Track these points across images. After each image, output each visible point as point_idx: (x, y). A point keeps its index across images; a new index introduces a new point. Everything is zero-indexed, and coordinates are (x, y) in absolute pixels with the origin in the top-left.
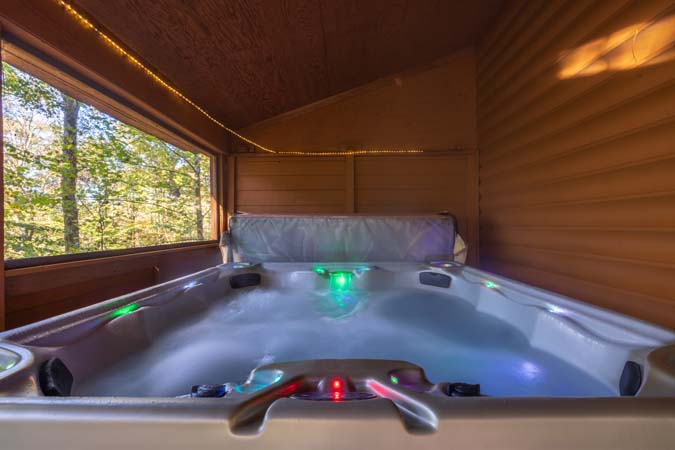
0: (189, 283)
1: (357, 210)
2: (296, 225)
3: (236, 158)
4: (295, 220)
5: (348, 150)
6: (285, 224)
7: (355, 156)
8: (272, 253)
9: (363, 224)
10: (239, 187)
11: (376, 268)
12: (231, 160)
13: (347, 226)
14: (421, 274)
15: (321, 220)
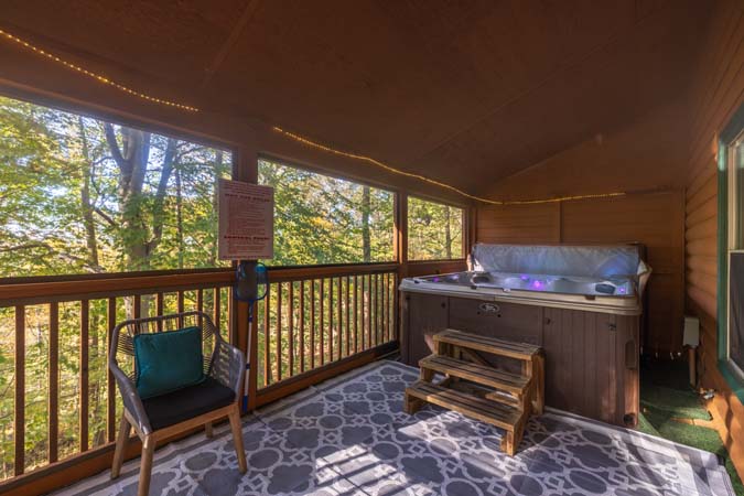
1: (562, 241)
2: (512, 251)
3: (477, 209)
5: (555, 197)
6: (505, 250)
7: (561, 202)
8: (497, 267)
9: (558, 251)
10: (479, 226)
11: (564, 279)
13: (547, 251)
14: (597, 286)
15: (529, 248)
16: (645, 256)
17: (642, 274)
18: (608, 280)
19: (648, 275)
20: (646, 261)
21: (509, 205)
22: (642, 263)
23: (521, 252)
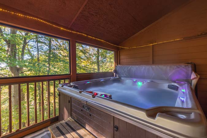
0: (102, 80)
2: (131, 68)
3: (120, 51)
4: (130, 67)
5: (150, 44)
6: (128, 68)
7: (153, 45)
8: (125, 75)
9: (150, 67)
10: (120, 58)
11: (152, 81)
12: (119, 52)
13: (145, 68)
14: (168, 85)
15: (137, 66)
16: (195, 69)
17: (193, 79)
18: (175, 82)
19: (197, 80)
20: (195, 72)
21: (131, 49)
22: (193, 73)
23: (134, 68)
